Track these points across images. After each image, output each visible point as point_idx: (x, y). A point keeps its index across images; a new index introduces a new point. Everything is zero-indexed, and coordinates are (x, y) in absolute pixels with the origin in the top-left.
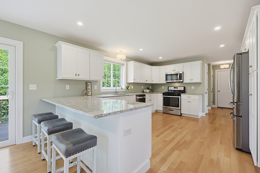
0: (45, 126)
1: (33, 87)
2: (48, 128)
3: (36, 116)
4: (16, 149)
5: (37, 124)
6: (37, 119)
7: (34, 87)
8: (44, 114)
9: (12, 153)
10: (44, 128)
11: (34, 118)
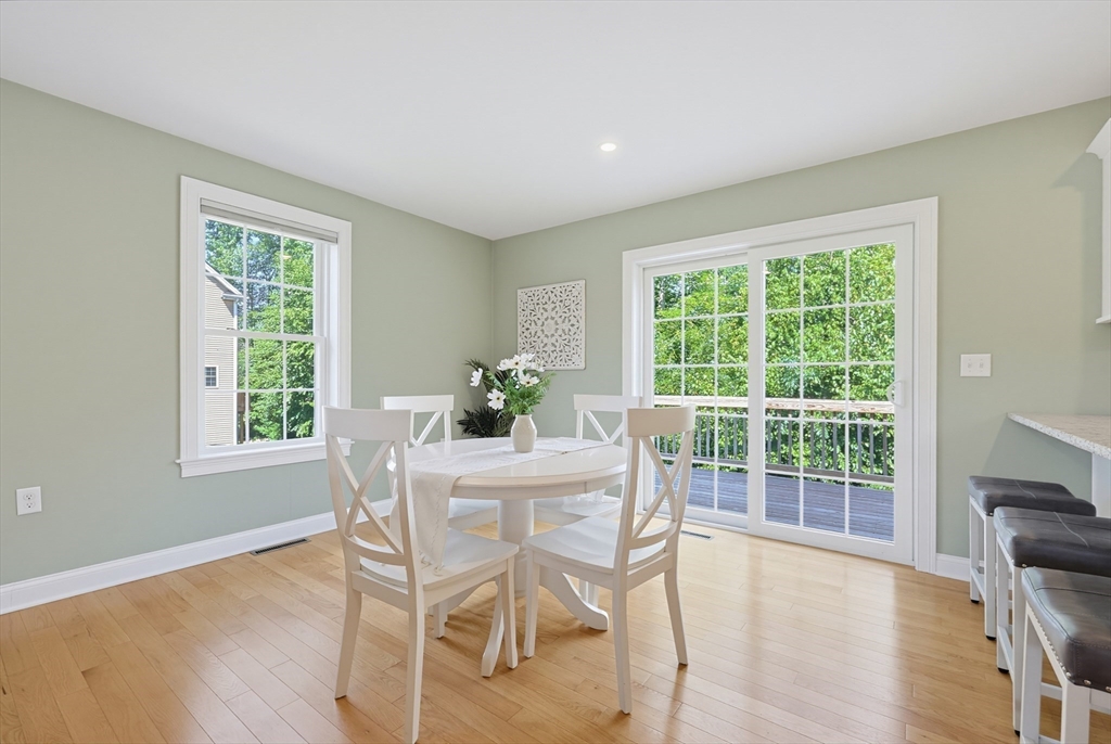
0: (1008, 525)
1: (975, 365)
2: (1015, 534)
3: (981, 482)
4: (913, 582)
5: (983, 515)
6: (982, 494)
7: (981, 366)
8: (1019, 481)
9: (901, 590)
10: (1002, 531)
11: (971, 485)
